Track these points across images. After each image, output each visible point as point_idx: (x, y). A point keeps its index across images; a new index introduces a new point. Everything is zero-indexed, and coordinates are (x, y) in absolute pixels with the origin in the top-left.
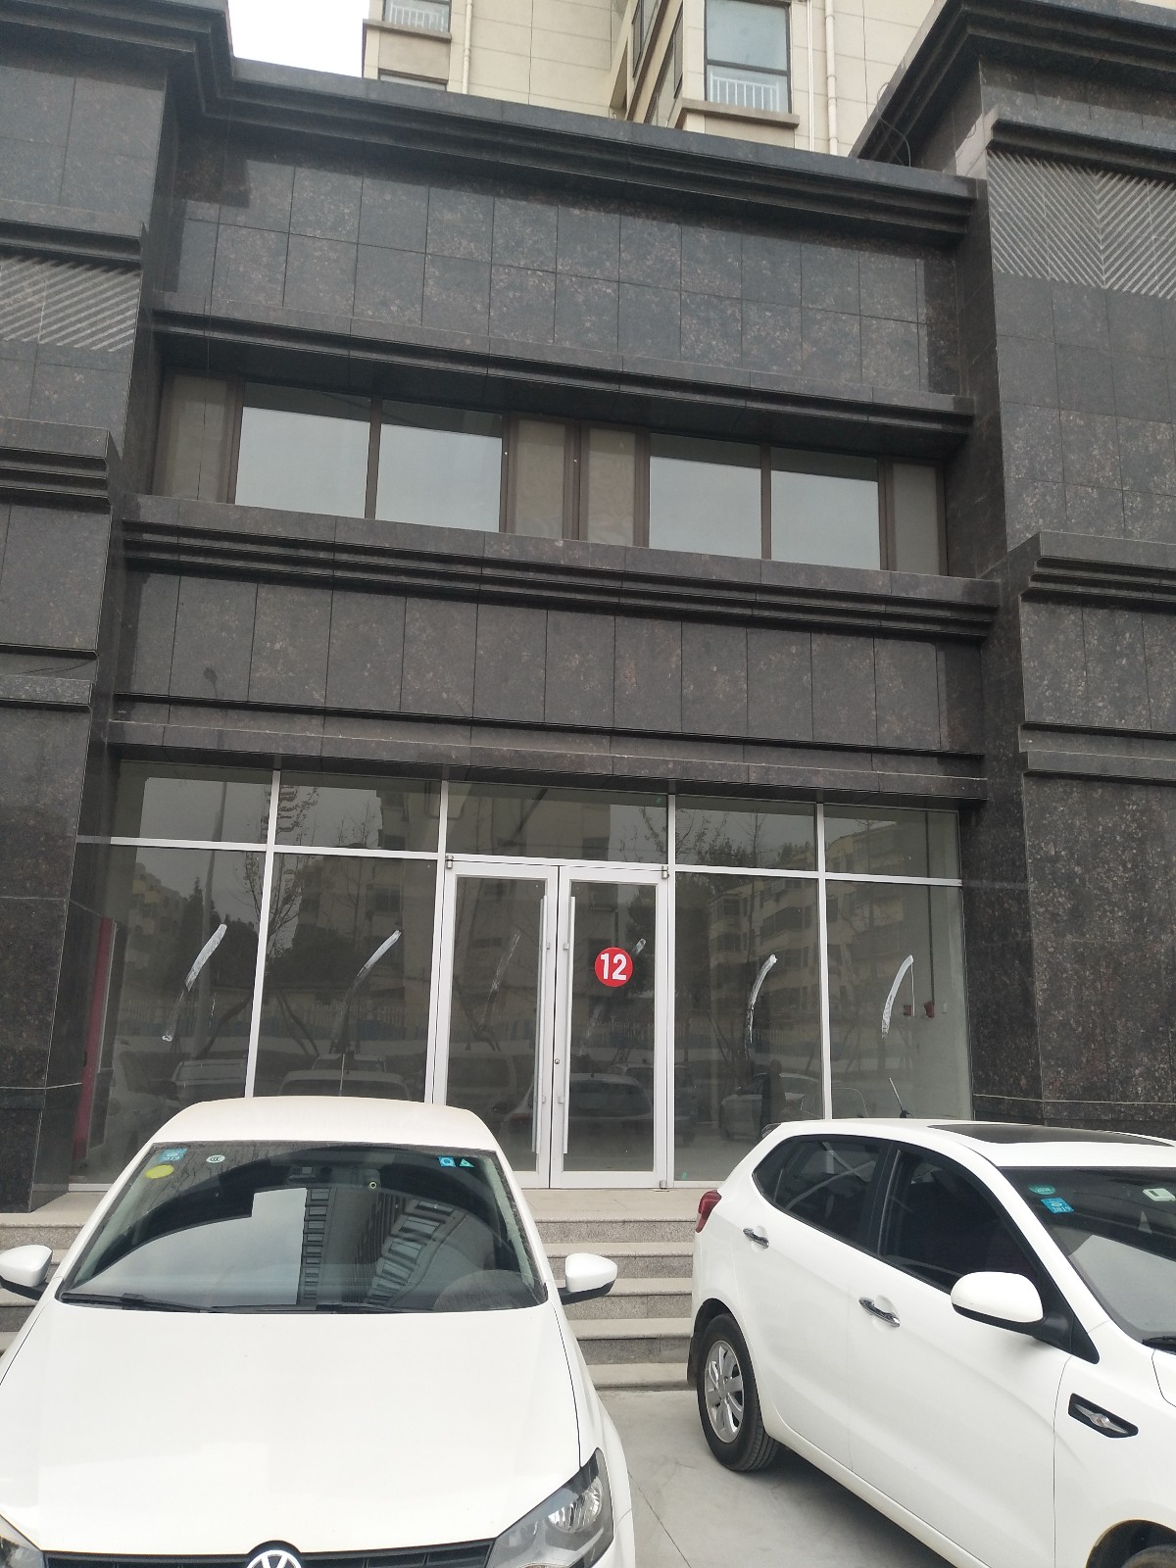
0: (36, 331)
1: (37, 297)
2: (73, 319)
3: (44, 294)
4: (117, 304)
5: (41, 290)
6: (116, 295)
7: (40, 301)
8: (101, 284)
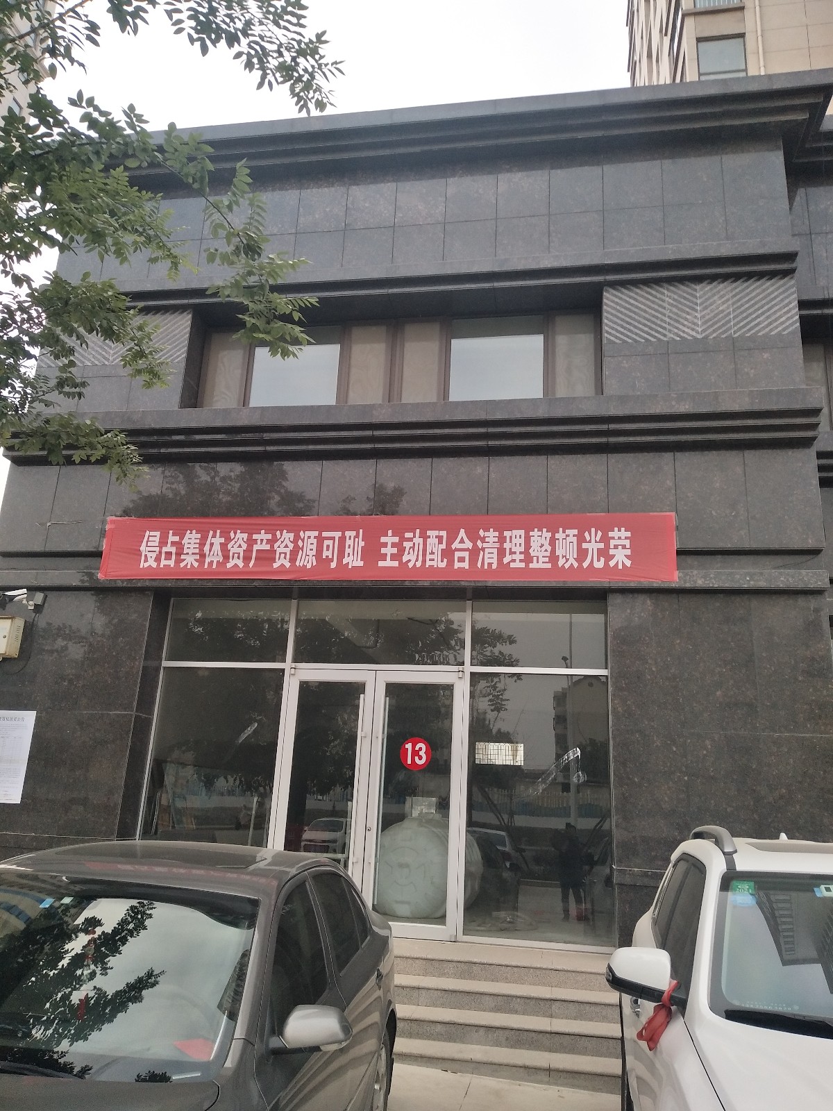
0: (730, 328)
1: (725, 305)
2: (754, 316)
3: (730, 302)
4: (782, 300)
5: (728, 300)
6: (780, 294)
7: (728, 308)
8: (767, 288)
